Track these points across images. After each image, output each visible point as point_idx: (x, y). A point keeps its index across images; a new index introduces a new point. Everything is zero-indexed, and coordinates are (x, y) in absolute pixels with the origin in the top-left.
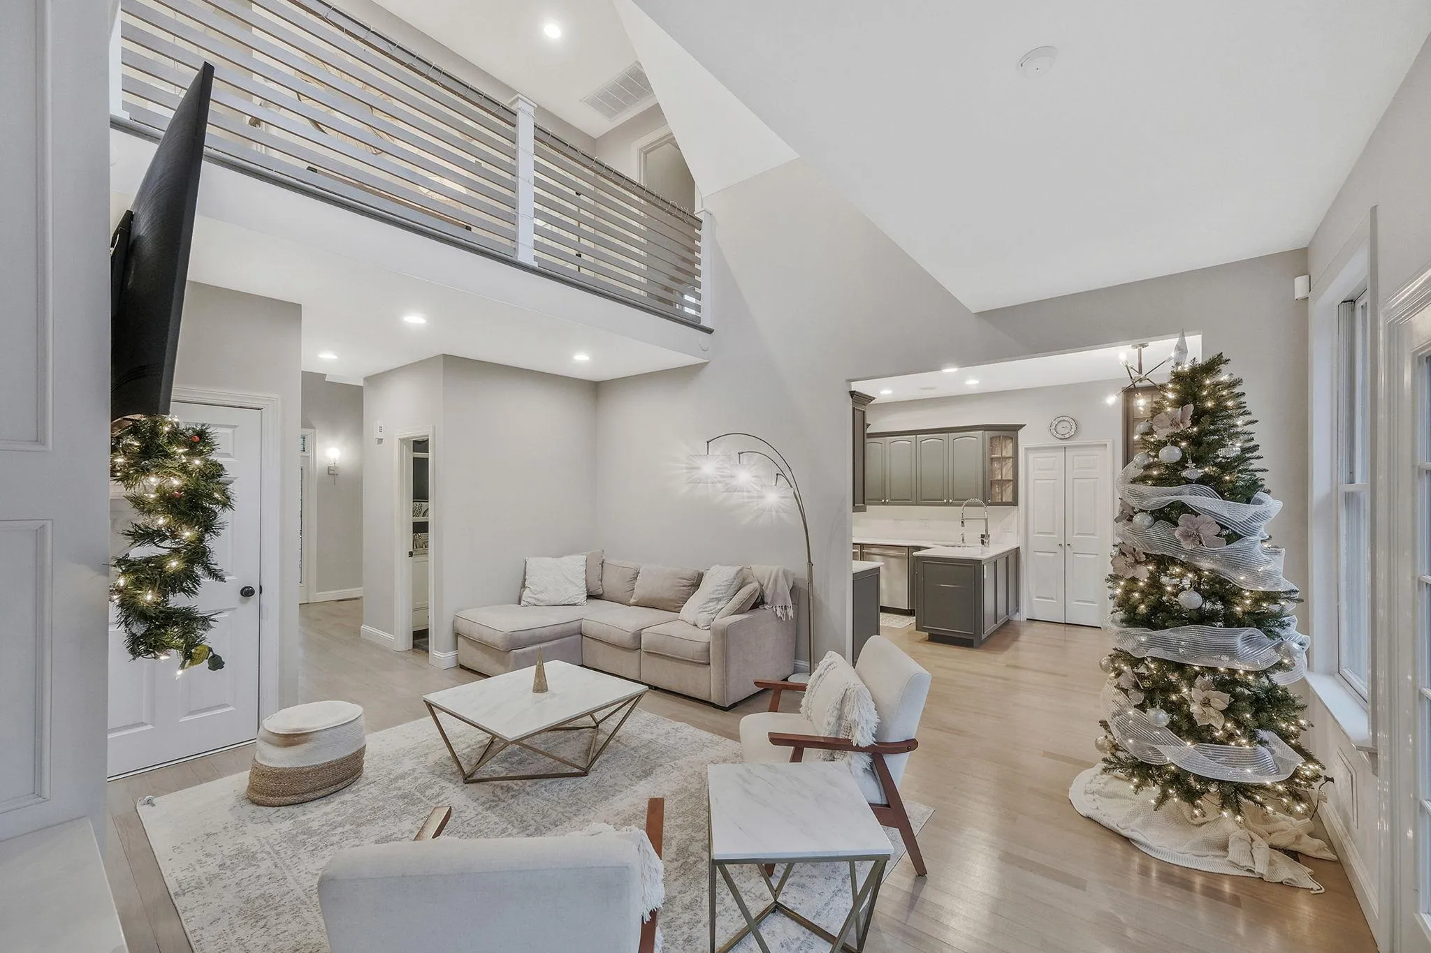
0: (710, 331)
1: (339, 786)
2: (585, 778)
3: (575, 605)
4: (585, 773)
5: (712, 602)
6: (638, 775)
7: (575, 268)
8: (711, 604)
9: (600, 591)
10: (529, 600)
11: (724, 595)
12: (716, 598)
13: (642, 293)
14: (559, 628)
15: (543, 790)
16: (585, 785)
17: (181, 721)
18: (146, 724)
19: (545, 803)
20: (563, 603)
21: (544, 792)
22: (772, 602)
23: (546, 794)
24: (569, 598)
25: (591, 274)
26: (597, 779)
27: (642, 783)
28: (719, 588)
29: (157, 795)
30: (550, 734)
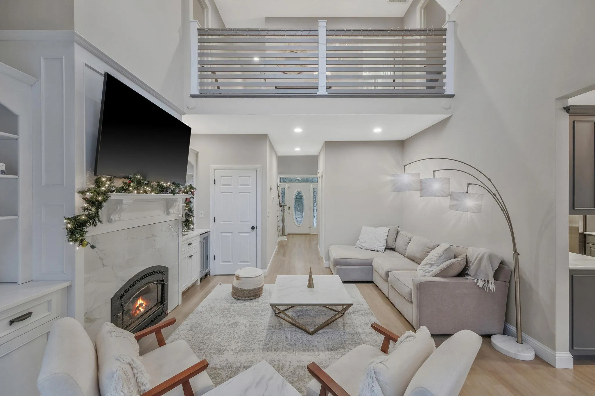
0: (452, 96)
1: (249, 298)
2: (309, 335)
3: (378, 251)
4: (311, 334)
5: (428, 265)
6: (329, 347)
7: (392, 88)
8: (426, 266)
9: (393, 247)
10: (358, 245)
11: (435, 262)
12: (430, 263)
13: (422, 88)
14: (360, 261)
15: (290, 332)
16: (305, 339)
17: (239, 263)
18: (231, 262)
19: (284, 338)
20: (372, 250)
21: (289, 333)
22: (476, 274)
23: (289, 335)
24: (375, 247)
25: (400, 88)
26: (311, 339)
27: (327, 353)
28: (433, 257)
29: (223, 283)
30: (324, 308)
